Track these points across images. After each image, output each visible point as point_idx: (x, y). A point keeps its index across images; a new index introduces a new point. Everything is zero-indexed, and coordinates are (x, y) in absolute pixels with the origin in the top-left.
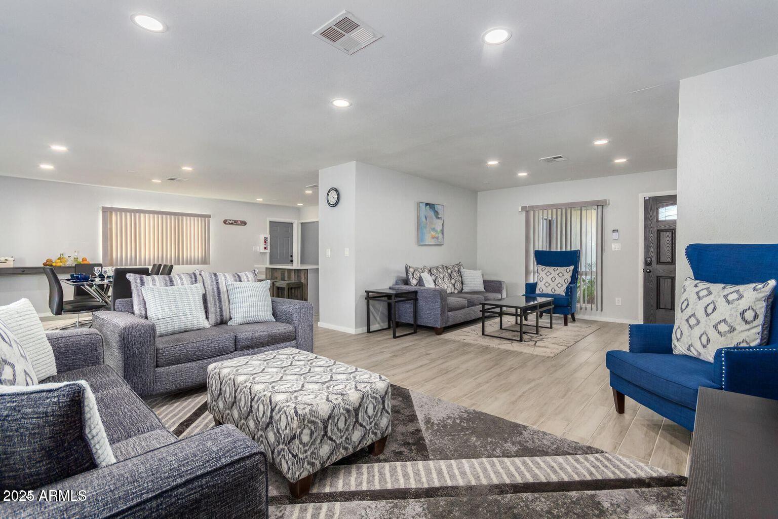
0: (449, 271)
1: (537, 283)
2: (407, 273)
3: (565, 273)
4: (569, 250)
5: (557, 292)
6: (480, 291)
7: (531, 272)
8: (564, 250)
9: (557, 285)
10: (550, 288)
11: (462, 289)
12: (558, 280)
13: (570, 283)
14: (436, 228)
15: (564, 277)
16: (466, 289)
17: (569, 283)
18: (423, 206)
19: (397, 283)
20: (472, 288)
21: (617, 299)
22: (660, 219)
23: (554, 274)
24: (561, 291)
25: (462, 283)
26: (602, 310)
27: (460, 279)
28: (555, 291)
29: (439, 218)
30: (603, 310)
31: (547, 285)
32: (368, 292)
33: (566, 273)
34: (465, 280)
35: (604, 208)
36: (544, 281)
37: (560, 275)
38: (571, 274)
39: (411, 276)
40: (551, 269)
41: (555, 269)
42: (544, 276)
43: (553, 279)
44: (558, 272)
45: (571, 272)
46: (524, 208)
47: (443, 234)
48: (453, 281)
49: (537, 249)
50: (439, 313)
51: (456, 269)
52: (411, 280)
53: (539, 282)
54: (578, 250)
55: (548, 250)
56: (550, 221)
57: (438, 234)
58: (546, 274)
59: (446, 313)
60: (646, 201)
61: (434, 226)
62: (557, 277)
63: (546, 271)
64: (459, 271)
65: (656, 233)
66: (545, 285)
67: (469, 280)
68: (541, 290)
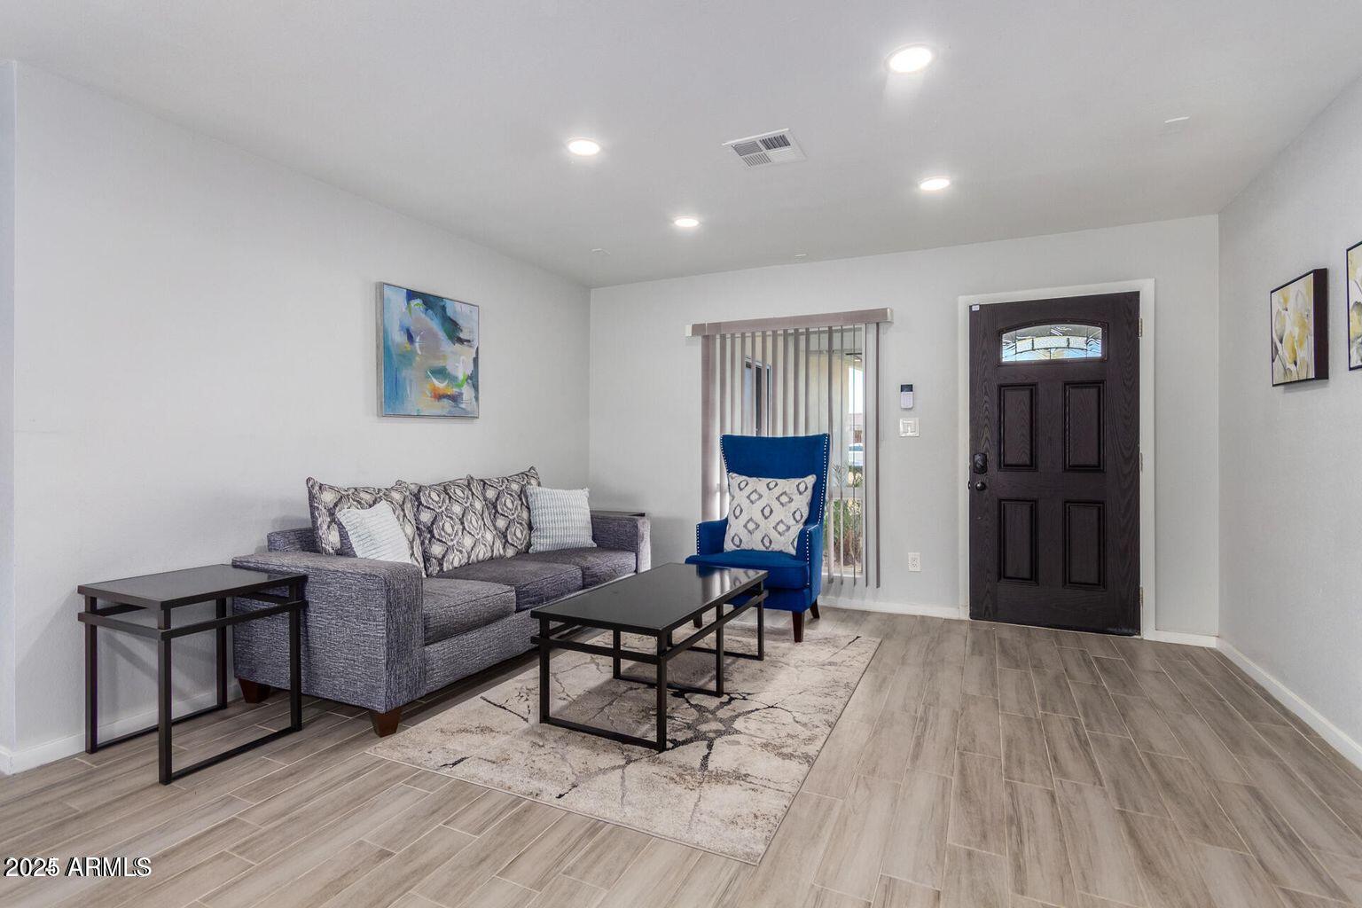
0: (491, 494)
1: (726, 520)
2: (313, 508)
3: (796, 497)
4: (802, 434)
5: (775, 547)
6: (580, 545)
7: (716, 492)
8: (791, 434)
9: (775, 528)
10: (758, 536)
11: (529, 545)
12: (780, 513)
13: (806, 523)
14: (450, 369)
15: (793, 506)
16: (540, 544)
17: (803, 520)
18: (398, 301)
19: (272, 545)
20: (558, 540)
21: (911, 555)
22: (1004, 360)
23: (768, 498)
24: (786, 543)
25: (531, 528)
26: (878, 586)
27: (525, 515)
28: (771, 542)
29: (461, 341)
30: (881, 584)
31: (751, 526)
32: (90, 594)
33: (796, 491)
34: (538, 520)
35: (881, 331)
36: (744, 518)
37: (784, 499)
38: (809, 497)
39: (323, 520)
40: (760, 484)
41: (772, 485)
42: (745, 503)
43: (767, 512)
44: (777, 491)
45: (809, 493)
46: (697, 329)
47: (476, 387)
48: (501, 523)
49: (728, 432)
50: (381, 656)
51: (515, 487)
52: (323, 531)
53: (732, 520)
54: (825, 435)
55: (755, 435)
56: (759, 370)
57: (460, 386)
58: (748, 497)
59: (417, 651)
60: (973, 314)
61: (438, 364)
62: (776, 505)
63: (749, 489)
64: (523, 493)
65: (995, 391)
66: (745, 526)
67: (549, 518)
68: (737, 541)
